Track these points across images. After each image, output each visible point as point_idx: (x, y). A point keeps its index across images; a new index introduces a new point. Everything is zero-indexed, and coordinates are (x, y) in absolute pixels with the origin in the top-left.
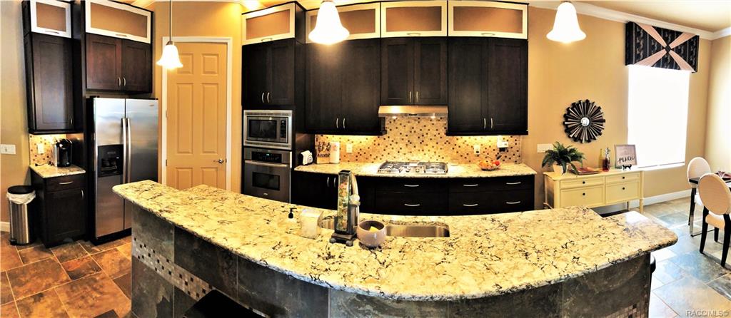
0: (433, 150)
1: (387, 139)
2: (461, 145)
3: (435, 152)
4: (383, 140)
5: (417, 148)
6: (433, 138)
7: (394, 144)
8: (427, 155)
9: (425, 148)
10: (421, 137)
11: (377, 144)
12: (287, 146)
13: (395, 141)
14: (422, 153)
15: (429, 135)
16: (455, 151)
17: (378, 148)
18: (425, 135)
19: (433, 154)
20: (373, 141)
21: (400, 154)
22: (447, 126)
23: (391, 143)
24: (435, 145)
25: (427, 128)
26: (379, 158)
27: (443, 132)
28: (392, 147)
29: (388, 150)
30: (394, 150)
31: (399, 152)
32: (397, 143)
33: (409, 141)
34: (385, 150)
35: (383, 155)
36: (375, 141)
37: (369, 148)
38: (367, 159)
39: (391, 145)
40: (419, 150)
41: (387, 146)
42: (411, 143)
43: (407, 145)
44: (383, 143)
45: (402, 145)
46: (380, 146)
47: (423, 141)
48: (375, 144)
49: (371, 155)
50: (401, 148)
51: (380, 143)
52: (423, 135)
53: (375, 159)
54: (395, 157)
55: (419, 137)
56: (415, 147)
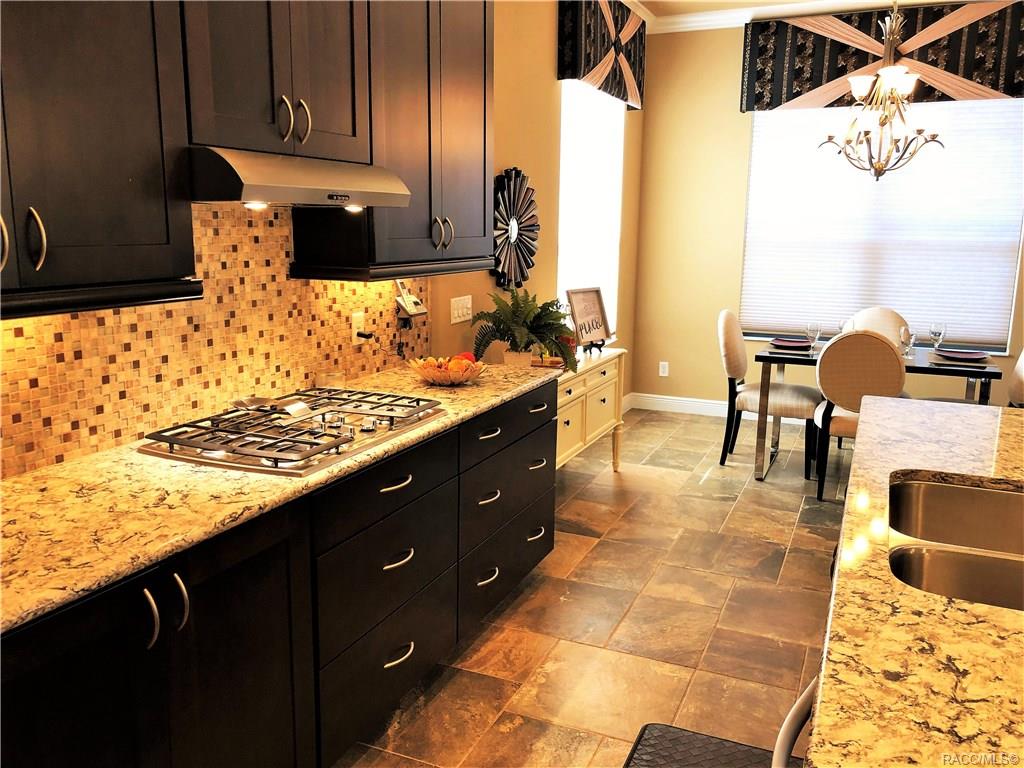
0: (261, 348)
2: (326, 315)
3: (267, 356)
4: (95, 332)
5: (218, 347)
6: (259, 295)
7: (140, 344)
9: (240, 337)
11: (69, 356)
13: (142, 329)
15: (248, 287)
16: (314, 339)
19: (262, 361)
20: (49, 339)
21: (166, 384)
22: (291, 247)
23: (127, 338)
24: (266, 325)
25: (241, 256)
26: (84, 431)
27: (281, 266)
28: (131, 356)
29: (123, 375)
30: (143, 370)
31: (159, 378)
32: (149, 335)
33: (190, 320)
34: (106, 380)
35: (100, 410)
36: (59, 337)
37: (34, 383)
38: (30, 447)
39: (127, 347)
40: (223, 356)
41: (112, 359)
42: (197, 328)
43: (184, 338)
44: (95, 342)
45: (167, 343)
46: (86, 362)
47: (233, 315)
48: (61, 358)
49: (47, 422)
50: (165, 359)
51: (86, 347)
52: (231, 290)
53: (66, 438)
54: (146, 408)
55: (220, 300)
56: (210, 343)
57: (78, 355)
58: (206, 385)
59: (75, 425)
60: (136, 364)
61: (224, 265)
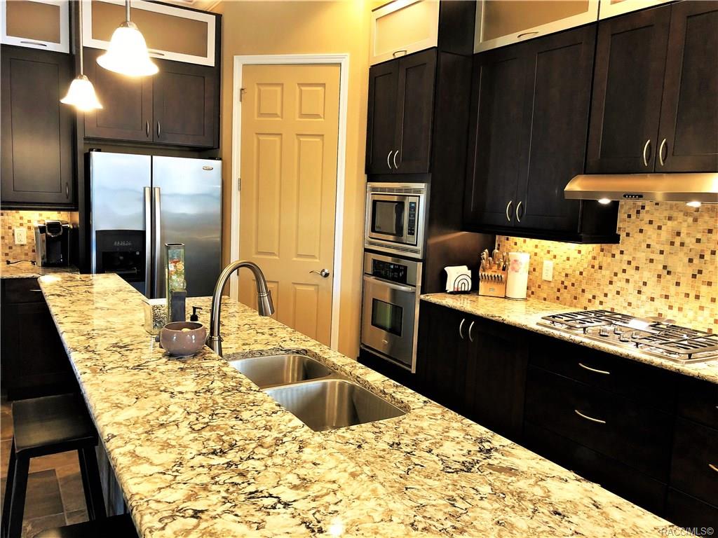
1: (618, 256)
4: (609, 259)
5: (684, 288)
7: (631, 271)
8: (706, 312)
9: (704, 289)
10: (696, 261)
11: (597, 267)
12: (416, 252)
13: (634, 264)
14: (697, 304)
17: (598, 275)
18: (708, 256)
20: (590, 257)
21: (643, 297)
23: (625, 266)
28: (626, 276)
29: (619, 284)
30: (631, 284)
31: (639, 292)
32: (637, 268)
33: (665, 267)
34: (611, 283)
35: (606, 295)
36: (594, 258)
37: (581, 273)
38: (575, 298)
39: (624, 271)
40: (687, 295)
41: (616, 274)
42: (669, 273)
43: (659, 276)
44: (609, 264)
45: (648, 274)
46: (603, 272)
47: (700, 272)
48: (593, 267)
49: (583, 291)
50: (645, 284)
51: (604, 265)
52: (702, 257)
53: (590, 301)
54: (630, 304)
55: (691, 261)
56: (678, 284)
57: (600, 268)
58: (671, 307)
59: (594, 297)
60: (628, 281)
61: (698, 241)
